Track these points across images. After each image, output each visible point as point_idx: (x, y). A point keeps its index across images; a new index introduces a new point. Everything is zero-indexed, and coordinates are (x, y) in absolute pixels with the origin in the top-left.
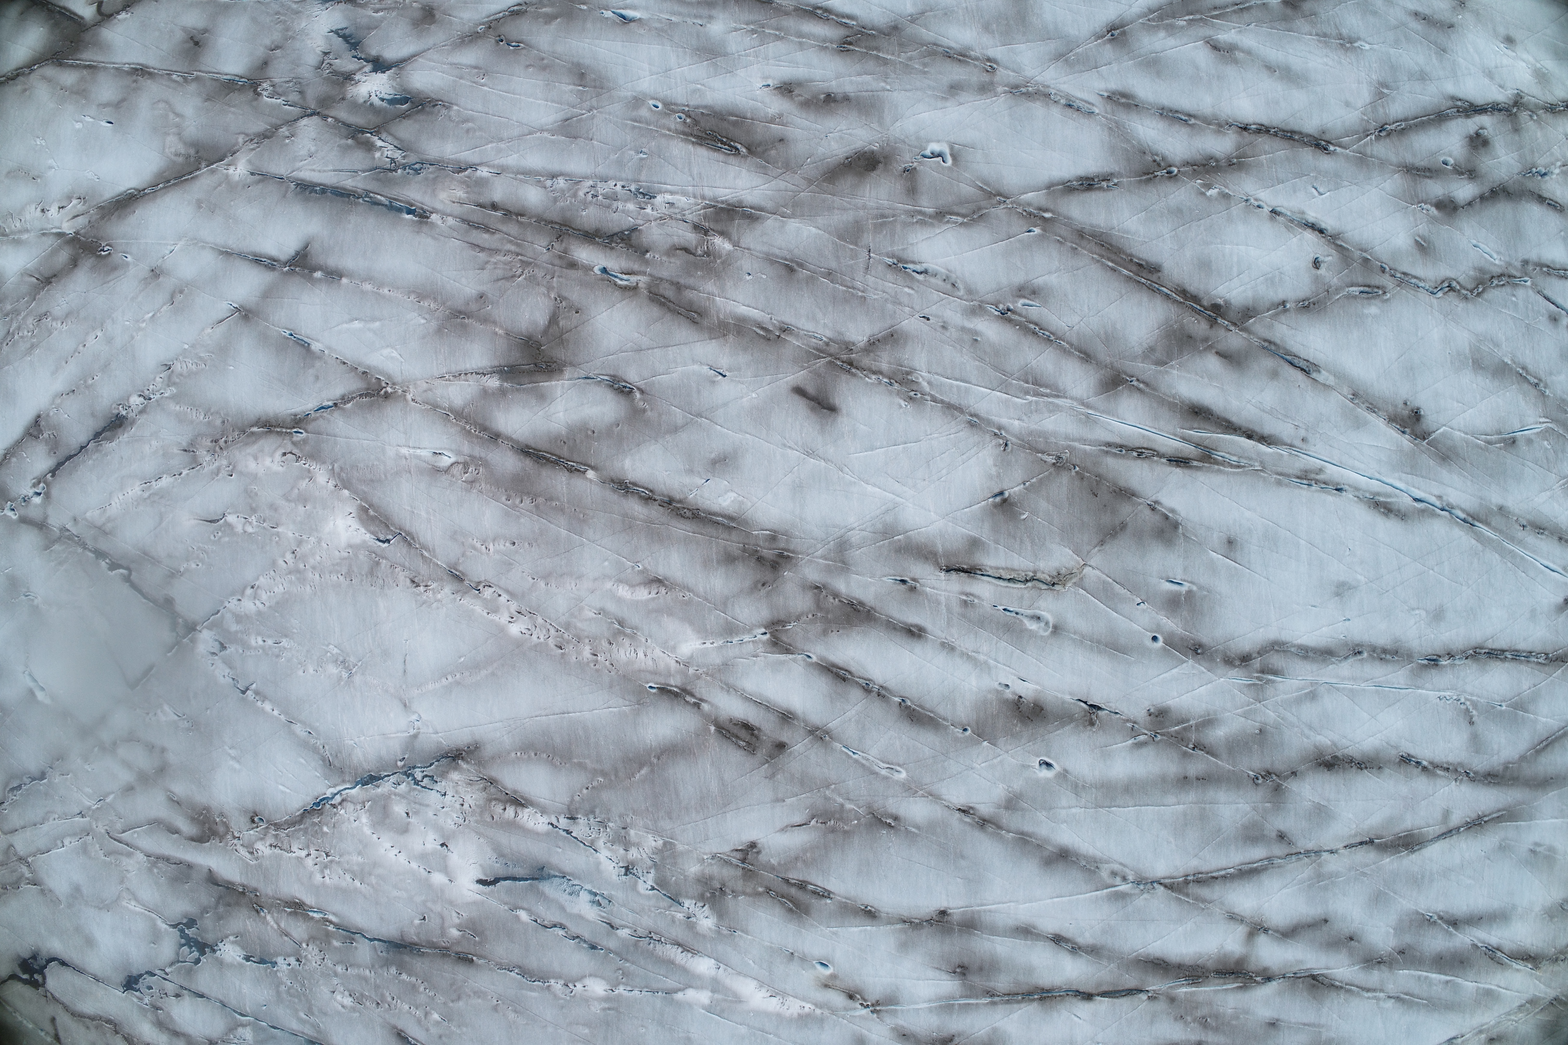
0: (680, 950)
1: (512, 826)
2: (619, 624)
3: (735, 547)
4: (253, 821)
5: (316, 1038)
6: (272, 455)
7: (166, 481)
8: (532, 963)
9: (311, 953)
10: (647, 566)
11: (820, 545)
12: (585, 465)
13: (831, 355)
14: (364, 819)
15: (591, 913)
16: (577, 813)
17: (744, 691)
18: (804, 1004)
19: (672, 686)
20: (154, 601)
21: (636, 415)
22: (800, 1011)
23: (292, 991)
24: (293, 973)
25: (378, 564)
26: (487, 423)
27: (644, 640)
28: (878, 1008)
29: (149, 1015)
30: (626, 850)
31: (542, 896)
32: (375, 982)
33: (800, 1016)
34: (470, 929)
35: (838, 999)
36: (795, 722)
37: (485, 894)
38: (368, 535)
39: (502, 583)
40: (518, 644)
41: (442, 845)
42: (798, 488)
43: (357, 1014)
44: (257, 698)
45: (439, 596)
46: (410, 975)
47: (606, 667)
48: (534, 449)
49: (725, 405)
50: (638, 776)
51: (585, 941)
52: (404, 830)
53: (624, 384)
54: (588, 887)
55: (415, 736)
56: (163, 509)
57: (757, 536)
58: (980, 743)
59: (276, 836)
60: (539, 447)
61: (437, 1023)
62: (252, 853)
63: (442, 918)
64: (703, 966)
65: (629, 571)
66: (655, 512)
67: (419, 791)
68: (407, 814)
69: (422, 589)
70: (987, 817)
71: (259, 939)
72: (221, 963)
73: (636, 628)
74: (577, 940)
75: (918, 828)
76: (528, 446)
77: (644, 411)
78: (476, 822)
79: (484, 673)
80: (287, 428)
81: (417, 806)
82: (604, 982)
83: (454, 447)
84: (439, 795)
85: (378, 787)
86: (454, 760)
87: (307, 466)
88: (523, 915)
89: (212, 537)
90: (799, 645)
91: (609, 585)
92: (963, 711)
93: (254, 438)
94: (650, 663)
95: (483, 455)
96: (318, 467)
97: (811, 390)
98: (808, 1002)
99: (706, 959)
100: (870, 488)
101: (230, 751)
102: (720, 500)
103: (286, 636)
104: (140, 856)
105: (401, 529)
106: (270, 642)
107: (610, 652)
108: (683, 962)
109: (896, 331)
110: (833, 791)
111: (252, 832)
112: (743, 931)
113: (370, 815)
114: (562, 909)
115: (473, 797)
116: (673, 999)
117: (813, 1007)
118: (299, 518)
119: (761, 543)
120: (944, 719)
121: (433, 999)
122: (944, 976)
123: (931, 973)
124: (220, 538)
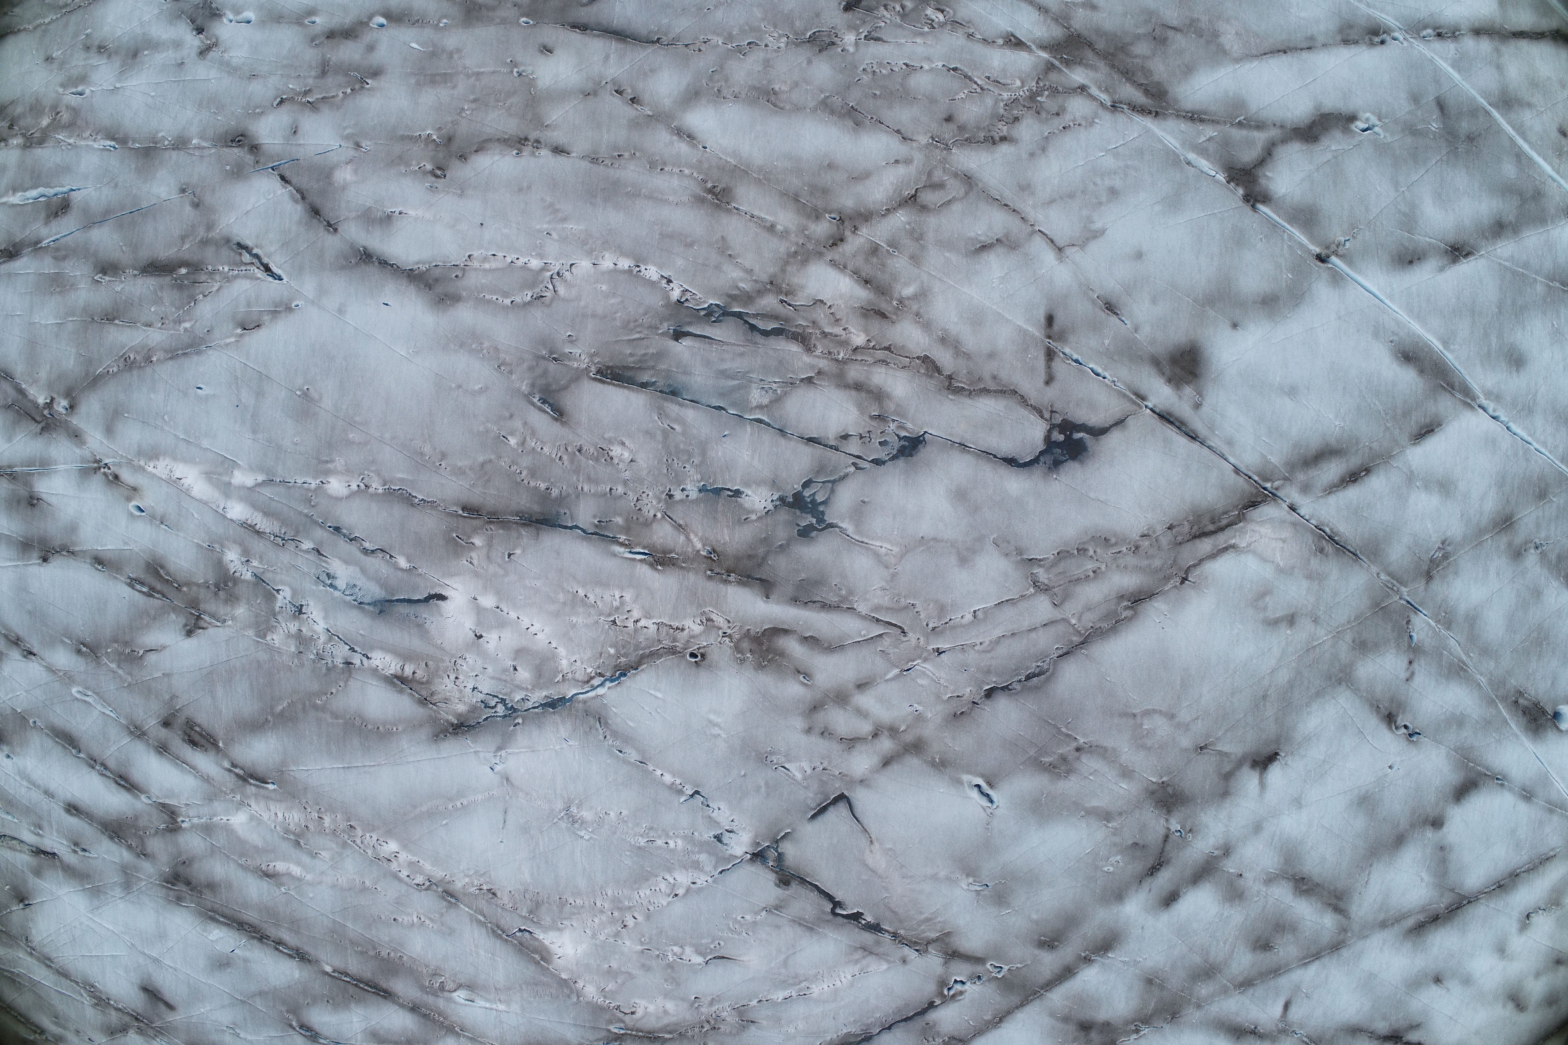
0: (257, 527)
1: (406, 656)
2: (299, 843)
3: (208, 895)
4: (703, 655)
5: (666, 400)
6: (646, 1014)
7: (779, 996)
8: (398, 510)
9: (652, 506)
10: (277, 890)
11: (144, 889)
12: (334, 977)
13: (152, 1028)
14: (564, 663)
15: (337, 567)
16: (343, 669)
17: (195, 776)
18: (154, 471)
19: (254, 785)
20: (803, 881)
21: (295, 1009)
22: (157, 463)
23: (685, 458)
24: (678, 480)
25: (531, 912)
26: (422, 1020)
27: (278, 827)
28: (96, 465)
29: (892, 407)
30: (300, 630)
31: (383, 584)
32: (578, 476)
33: (157, 458)
34: (462, 546)
35: (126, 476)
36: (156, 744)
37: (440, 585)
38: (541, 938)
39: (404, 888)
40: (389, 833)
41: (481, 637)
42: (162, 936)
43: (607, 436)
44: (681, 787)
45: (467, 880)
46: (536, 488)
47: (310, 807)
48: (379, 994)
49: (223, 1007)
50: (285, 704)
51: (345, 536)
52: (519, 652)
53: (308, 1033)
54: (337, 594)
55: (499, 749)
56: (783, 971)
57: (192, 902)
58: (24, 711)
59: (675, 640)
60: (374, 997)
61: (512, 433)
62: (709, 620)
63: (488, 557)
64: (237, 511)
65: (292, 887)
66: (272, 932)
67: (500, 693)
68: (515, 669)
69: (485, 887)
70: (15, 647)
71: (715, 519)
72: (774, 484)
73: (284, 839)
74: (352, 536)
75: (62, 642)
76: (385, 997)
77: (288, 1011)
78: (443, 661)
79: (424, 808)
80: (630, 1035)
81: (503, 677)
82: (329, 491)
83: (453, 1006)
84: (480, 689)
85: (546, 696)
86: (462, 723)
87: (607, 1002)
88: (403, 563)
89: (722, 943)
90: (154, 811)
91: (309, 877)
92: (36, 740)
93: (668, 1028)
94: (272, 807)
95: (425, 996)
96: (595, 1000)
97: (162, 1007)
98: (150, 473)
99: (234, 518)
100: (111, 928)
101: (720, 732)
102: (221, 935)
103: (639, 848)
104: (862, 608)
105: (506, 940)
106: (660, 842)
107: (307, 820)
108: (256, 514)
109: (110, 1036)
110: (126, 681)
111: (705, 644)
112: (202, 547)
113: (557, 668)
114: (363, 571)
115: (445, 686)
116: (267, 475)
117: (147, 467)
118: (617, 957)
119: (188, 896)
120: (48, 735)
121: (513, 462)
122: (44, 496)
123: (53, 500)
124: (712, 943)
